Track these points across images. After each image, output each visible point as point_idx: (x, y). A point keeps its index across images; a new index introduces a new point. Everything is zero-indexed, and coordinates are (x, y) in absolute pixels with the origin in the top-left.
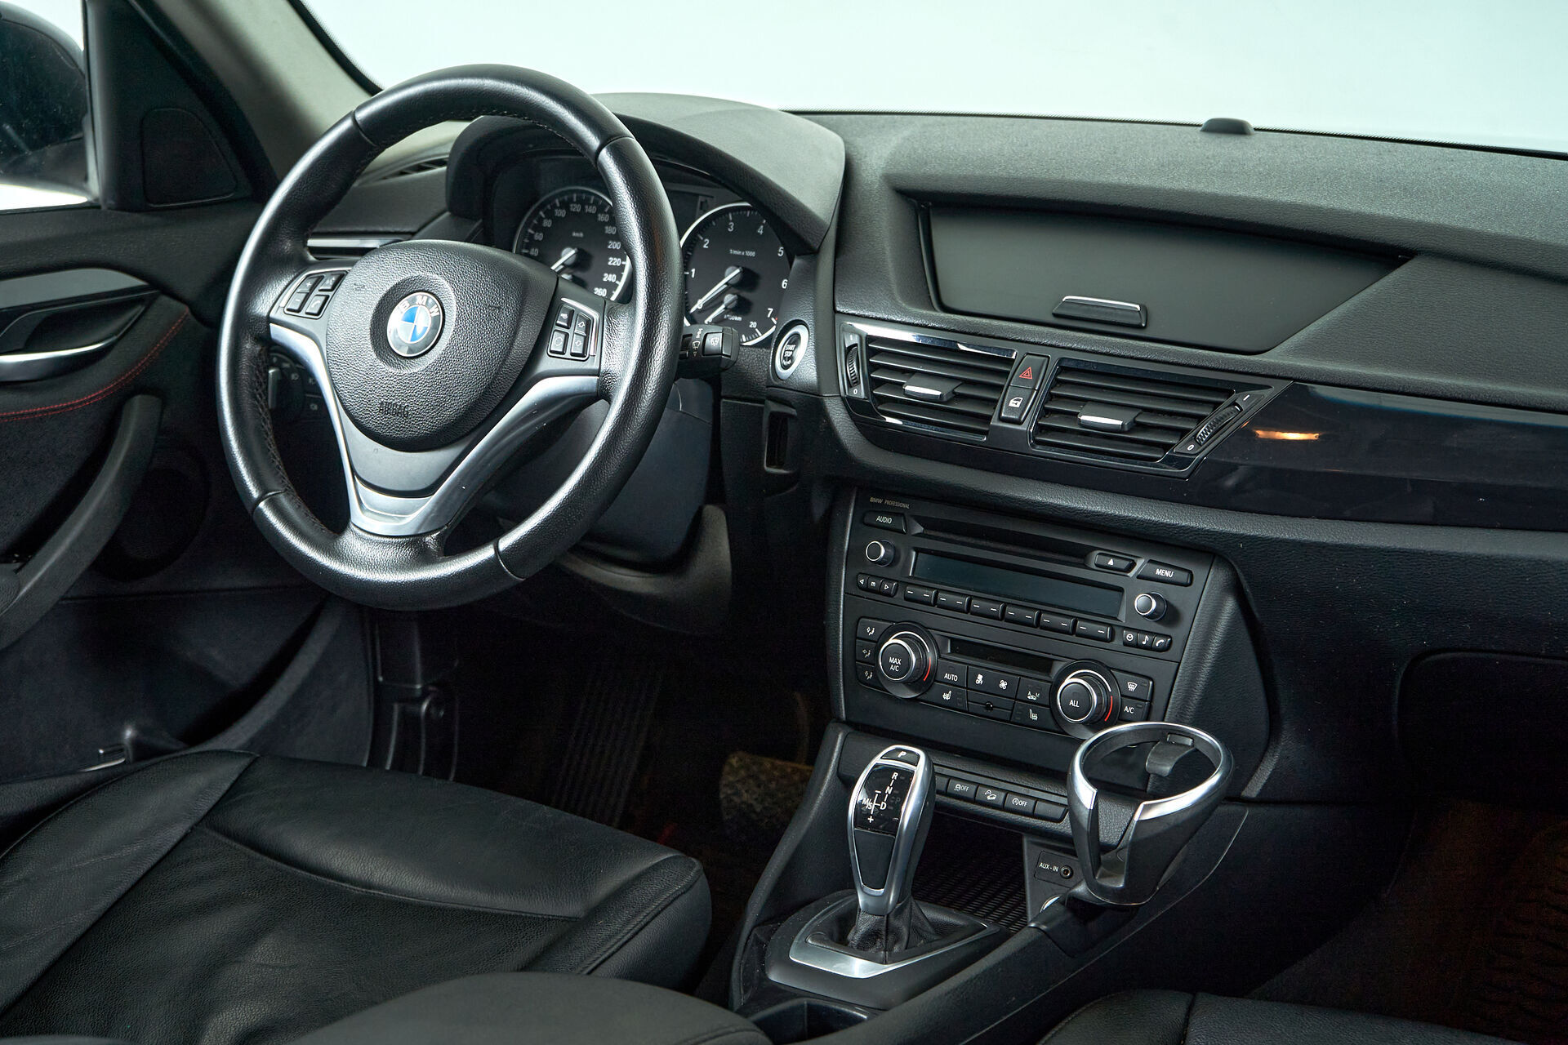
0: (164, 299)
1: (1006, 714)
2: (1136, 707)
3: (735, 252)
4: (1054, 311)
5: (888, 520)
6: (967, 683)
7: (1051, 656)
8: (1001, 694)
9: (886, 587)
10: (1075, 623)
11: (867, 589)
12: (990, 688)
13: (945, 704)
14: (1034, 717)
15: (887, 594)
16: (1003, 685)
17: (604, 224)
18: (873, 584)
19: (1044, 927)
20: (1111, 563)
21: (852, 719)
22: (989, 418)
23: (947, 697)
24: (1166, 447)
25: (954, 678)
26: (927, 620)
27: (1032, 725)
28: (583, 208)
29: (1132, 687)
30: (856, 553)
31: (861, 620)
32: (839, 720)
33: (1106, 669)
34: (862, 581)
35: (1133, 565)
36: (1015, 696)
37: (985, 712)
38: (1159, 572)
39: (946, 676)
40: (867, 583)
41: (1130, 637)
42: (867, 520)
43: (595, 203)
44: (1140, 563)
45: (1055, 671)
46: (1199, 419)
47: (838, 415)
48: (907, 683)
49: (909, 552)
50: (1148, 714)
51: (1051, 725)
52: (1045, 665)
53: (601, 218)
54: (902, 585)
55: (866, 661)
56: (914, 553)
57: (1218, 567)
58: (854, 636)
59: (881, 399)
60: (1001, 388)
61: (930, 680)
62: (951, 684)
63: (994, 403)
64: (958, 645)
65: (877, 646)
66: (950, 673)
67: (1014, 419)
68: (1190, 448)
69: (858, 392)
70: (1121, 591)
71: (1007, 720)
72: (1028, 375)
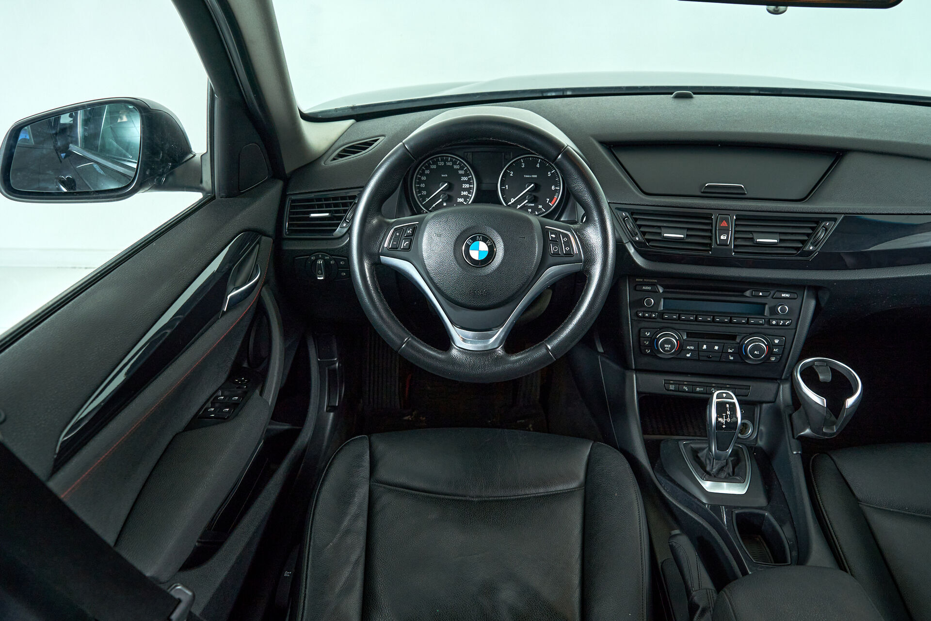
0: (264, 238)
1: (718, 359)
2: (779, 348)
3: (527, 176)
4: (702, 191)
5: (649, 288)
6: (698, 348)
7: (737, 334)
8: (716, 351)
9: (654, 315)
10: (748, 320)
11: (644, 317)
12: (710, 349)
13: (688, 359)
14: (732, 358)
15: (654, 318)
16: (716, 348)
17: (458, 170)
18: (647, 315)
19: (800, 452)
20: (761, 294)
21: (639, 368)
22: (710, 245)
23: (688, 355)
24: (797, 249)
25: (692, 348)
26: (677, 326)
27: (731, 361)
28: (445, 164)
29: (777, 341)
30: (637, 304)
31: (642, 330)
32: (632, 369)
33: (765, 336)
34: (640, 314)
35: (770, 294)
36: (722, 351)
37: (708, 359)
38: (783, 295)
39: (688, 347)
40: (644, 315)
41: (774, 322)
42: (637, 289)
43: (451, 160)
44: (773, 293)
45: (738, 340)
46: (808, 235)
47: (632, 250)
48: (673, 353)
49: (660, 300)
50: (783, 351)
51: (740, 361)
52: (733, 337)
53: (455, 167)
54: (661, 315)
55: (647, 346)
56: (662, 300)
57: (808, 290)
58: (639, 336)
59: (649, 241)
60: (711, 231)
61: (682, 348)
62: (691, 350)
63: (710, 238)
64: (689, 335)
65: (653, 340)
66: (690, 346)
67: (724, 243)
68: (811, 248)
69: (637, 239)
70: (765, 304)
71: (719, 361)
72: (724, 224)
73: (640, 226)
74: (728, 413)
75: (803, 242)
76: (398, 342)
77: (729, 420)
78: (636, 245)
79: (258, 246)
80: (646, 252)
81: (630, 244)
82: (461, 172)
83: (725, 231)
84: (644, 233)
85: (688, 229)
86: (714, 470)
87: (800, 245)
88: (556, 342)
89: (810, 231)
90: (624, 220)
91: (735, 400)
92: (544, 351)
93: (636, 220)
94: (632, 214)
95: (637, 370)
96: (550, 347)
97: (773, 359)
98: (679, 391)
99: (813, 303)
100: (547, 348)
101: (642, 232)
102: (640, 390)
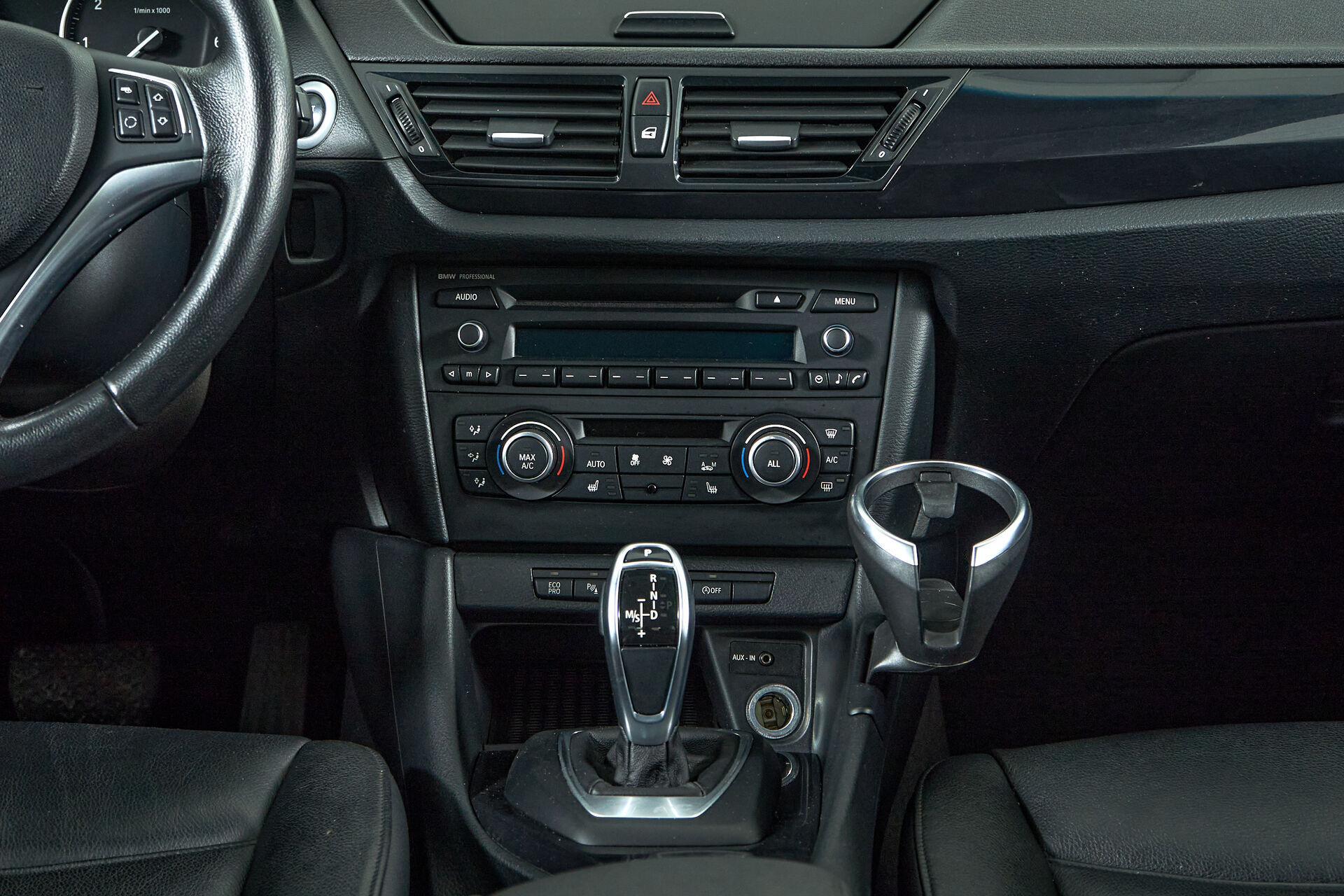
1: (675, 495)
2: (839, 455)
3: (142, 11)
4: (616, 32)
5: (472, 297)
6: (619, 469)
7: (721, 418)
8: (667, 472)
9: (488, 375)
10: (747, 376)
11: (461, 381)
12: (651, 467)
13: (592, 500)
14: (713, 490)
15: (490, 383)
16: (667, 460)
18: (469, 374)
20: (777, 300)
21: (460, 537)
22: (617, 155)
23: (592, 488)
25: (601, 464)
26: (549, 403)
27: (711, 502)
29: (831, 434)
30: (438, 345)
31: (458, 419)
32: (441, 544)
33: (797, 419)
34: (452, 374)
35: (803, 298)
36: (686, 471)
37: (647, 497)
38: (839, 301)
39: (589, 464)
40: (460, 374)
41: (819, 379)
42: (440, 301)
44: (810, 295)
45: (728, 433)
46: (877, 124)
47: (406, 181)
48: (545, 479)
49: (506, 331)
50: (854, 461)
51: (736, 495)
52: (712, 428)
54: (510, 369)
55: (476, 467)
56: (512, 330)
57: (906, 285)
58: (452, 441)
59: (456, 154)
60: (619, 121)
61: (568, 470)
62: (597, 472)
63: (617, 139)
64: (595, 427)
65: (491, 446)
66: (594, 459)
67: (650, 152)
68: (882, 154)
69: (421, 149)
70: (791, 331)
71: (680, 502)
72: (651, 100)
73: (431, 119)
74: (654, 595)
75: (864, 142)
77: (654, 615)
78: (419, 166)
80: (446, 183)
81: (401, 163)
83: (654, 117)
84: (441, 137)
85: (562, 120)
86: (632, 777)
87: (855, 150)
88: (132, 374)
89: (880, 114)
90: (389, 102)
91: (677, 565)
92: (95, 401)
93: (422, 102)
94: (412, 86)
95: (459, 547)
96: (114, 389)
97: (827, 487)
98: (573, 598)
99: (923, 323)
100: (108, 393)
101: (437, 133)
102: (467, 602)
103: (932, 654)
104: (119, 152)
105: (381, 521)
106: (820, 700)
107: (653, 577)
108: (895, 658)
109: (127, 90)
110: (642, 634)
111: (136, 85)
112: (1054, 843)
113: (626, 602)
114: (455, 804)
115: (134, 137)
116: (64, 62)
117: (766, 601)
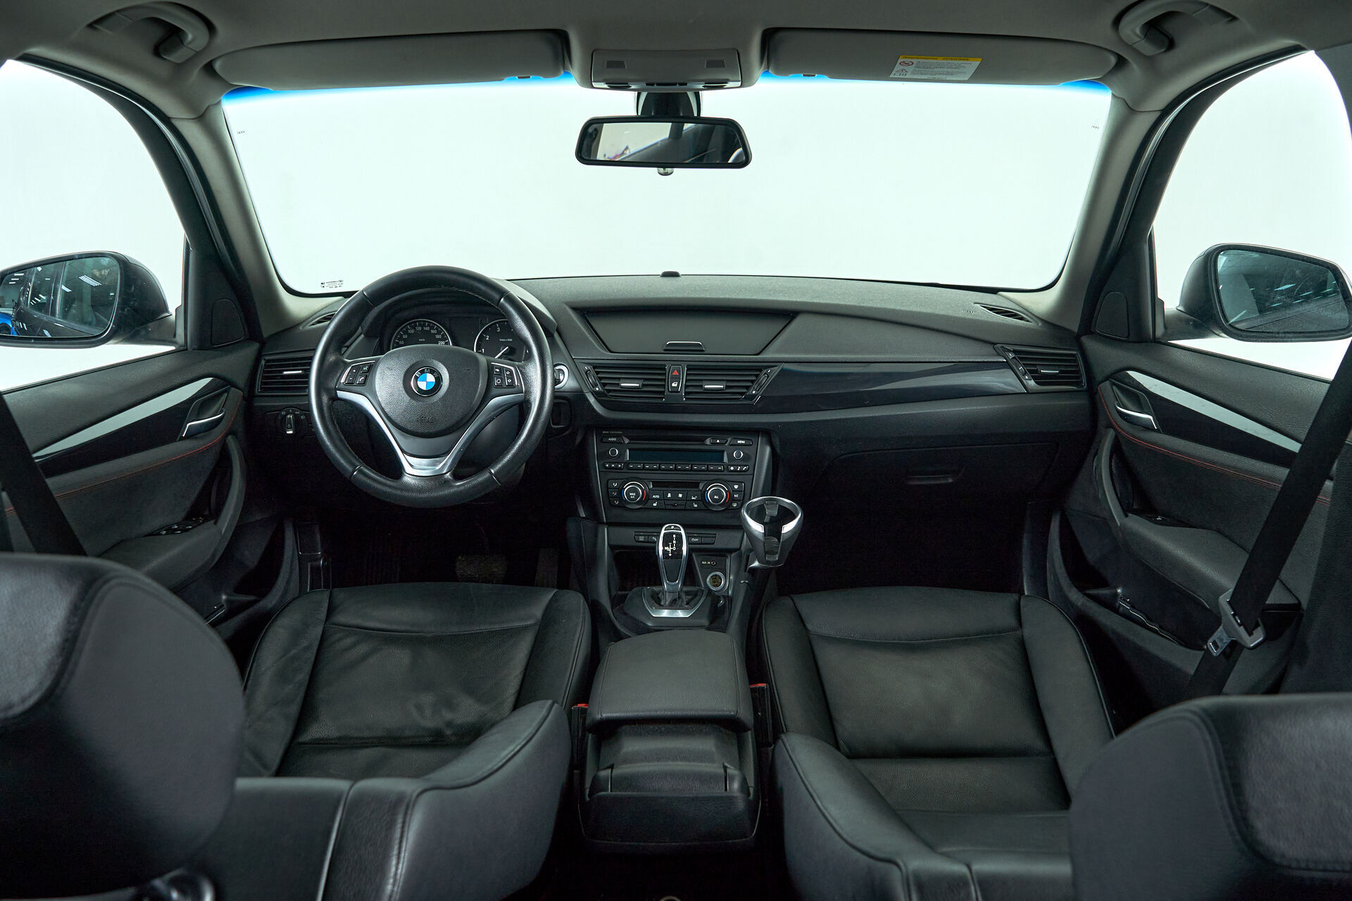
0: (233, 389)
1: (683, 507)
2: (739, 494)
3: (502, 340)
4: (663, 348)
5: (615, 439)
6: (664, 498)
7: (699, 481)
8: (680, 499)
9: (619, 466)
10: (708, 467)
11: (610, 468)
12: (675, 498)
13: (655, 508)
14: (696, 506)
15: (620, 469)
16: (680, 495)
17: (435, 334)
18: (613, 466)
20: (718, 441)
21: (609, 521)
22: (664, 392)
23: (655, 505)
24: (742, 394)
25: (658, 497)
26: (640, 476)
27: (695, 509)
28: (423, 328)
29: (736, 487)
30: (603, 456)
31: (609, 481)
32: (603, 523)
33: (725, 482)
34: (607, 466)
35: (727, 441)
36: (686, 499)
37: (674, 508)
38: (739, 442)
39: (654, 497)
40: (610, 466)
41: (732, 468)
42: (604, 441)
43: (428, 325)
44: (729, 439)
45: (701, 486)
46: (752, 381)
47: (592, 400)
48: (638, 502)
49: (626, 451)
50: (744, 497)
51: (703, 507)
52: (696, 485)
53: (432, 331)
54: (627, 464)
55: (615, 497)
56: (628, 451)
57: (762, 436)
58: (607, 488)
59: (609, 391)
60: (665, 380)
61: (647, 499)
62: (656, 499)
63: (664, 386)
64: (656, 484)
65: (620, 490)
66: (655, 495)
67: (675, 391)
68: (754, 392)
69: (597, 389)
70: (723, 452)
71: (685, 510)
72: (676, 373)
73: (601, 379)
74: (674, 542)
75: (748, 388)
76: (350, 469)
77: (674, 548)
78: (595, 394)
79: (226, 394)
80: (605, 401)
81: (590, 394)
82: (438, 337)
83: (676, 379)
84: (604, 385)
85: (645, 379)
86: (667, 603)
87: (745, 391)
88: (499, 466)
89: (754, 378)
90: (586, 373)
91: (682, 532)
92: (487, 475)
93: (597, 373)
94: (594, 368)
95: (609, 524)
96: (493, 471)
97: (735, 505)
98: (648, 542)
99: (768, 450)
100: (491, 473)
101: (603, 383)
102: (611, 543)
103: (768, 562)
104: (494, 391)
105: (583, 515)
106: (731, 578)
107: (674, 536)
108: (756, 564)
109: (498, 370)
110: (670, 555)
111: (500, 368)
112: (809, 627)
113: (665, 544)
114: (607, 611)
115: (499, 386)
116: (476, 361)
117: (713, 544)
